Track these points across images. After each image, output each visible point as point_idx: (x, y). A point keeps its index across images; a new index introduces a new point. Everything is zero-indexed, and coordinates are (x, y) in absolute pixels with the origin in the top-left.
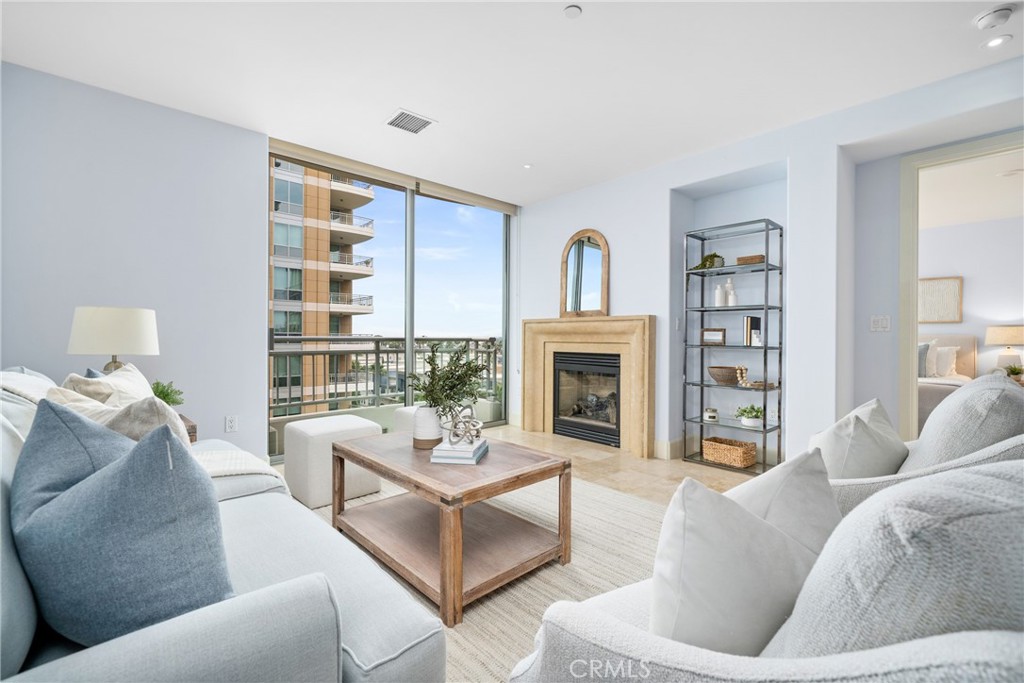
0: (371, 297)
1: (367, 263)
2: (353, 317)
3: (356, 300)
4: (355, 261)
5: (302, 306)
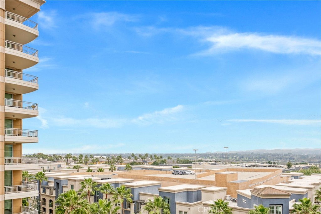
0: (36, 131)
1: (33, 107)
3: (25, 133)
4: (24, 105)
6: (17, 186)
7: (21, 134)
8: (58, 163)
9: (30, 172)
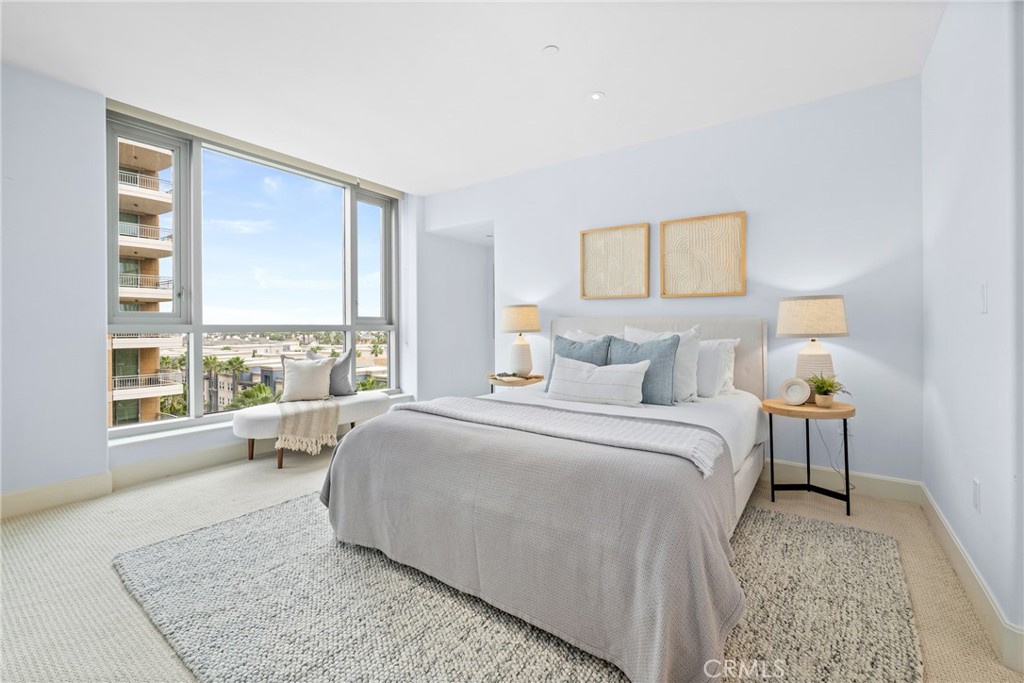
4: (161, 235)
6: (151, 375)
7: (157, 285)
9: (220, 359)
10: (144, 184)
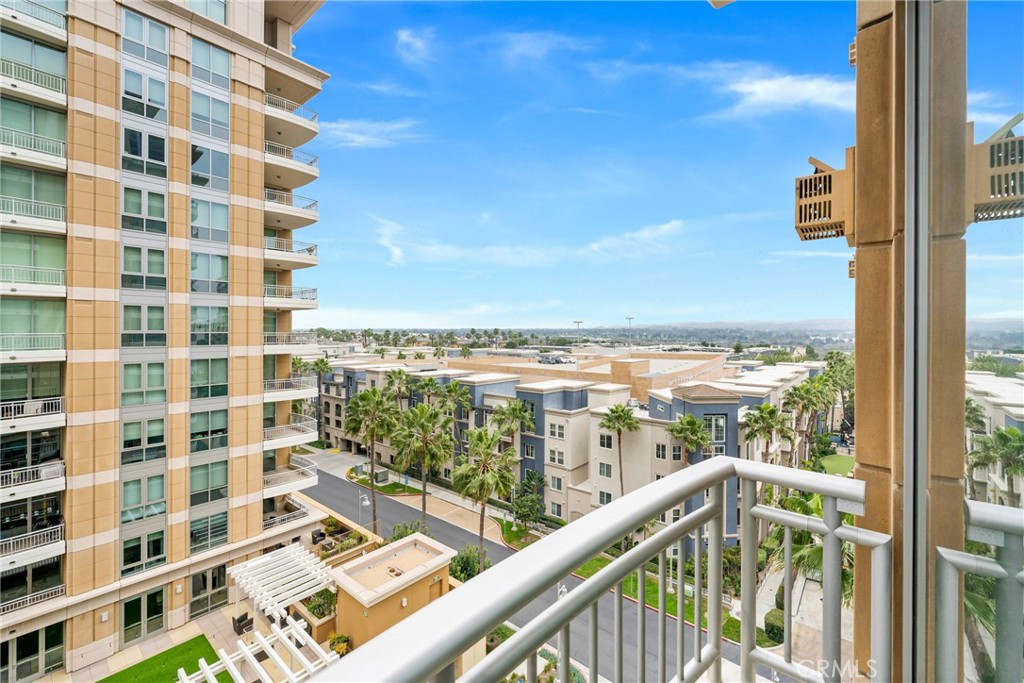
0: (315, 290)
1: (310, 250)
2: (293, 312)
3: (297, 294)
4: (295, 247)
5: (228, 300)
6: (284, 380)
7: (289, 295)
8: (350, 344)
9: (305, 359)
10: (281, 200)
